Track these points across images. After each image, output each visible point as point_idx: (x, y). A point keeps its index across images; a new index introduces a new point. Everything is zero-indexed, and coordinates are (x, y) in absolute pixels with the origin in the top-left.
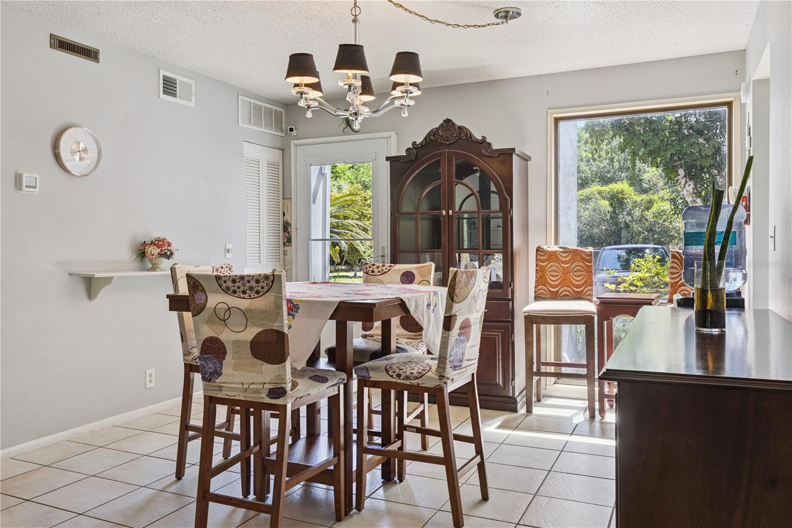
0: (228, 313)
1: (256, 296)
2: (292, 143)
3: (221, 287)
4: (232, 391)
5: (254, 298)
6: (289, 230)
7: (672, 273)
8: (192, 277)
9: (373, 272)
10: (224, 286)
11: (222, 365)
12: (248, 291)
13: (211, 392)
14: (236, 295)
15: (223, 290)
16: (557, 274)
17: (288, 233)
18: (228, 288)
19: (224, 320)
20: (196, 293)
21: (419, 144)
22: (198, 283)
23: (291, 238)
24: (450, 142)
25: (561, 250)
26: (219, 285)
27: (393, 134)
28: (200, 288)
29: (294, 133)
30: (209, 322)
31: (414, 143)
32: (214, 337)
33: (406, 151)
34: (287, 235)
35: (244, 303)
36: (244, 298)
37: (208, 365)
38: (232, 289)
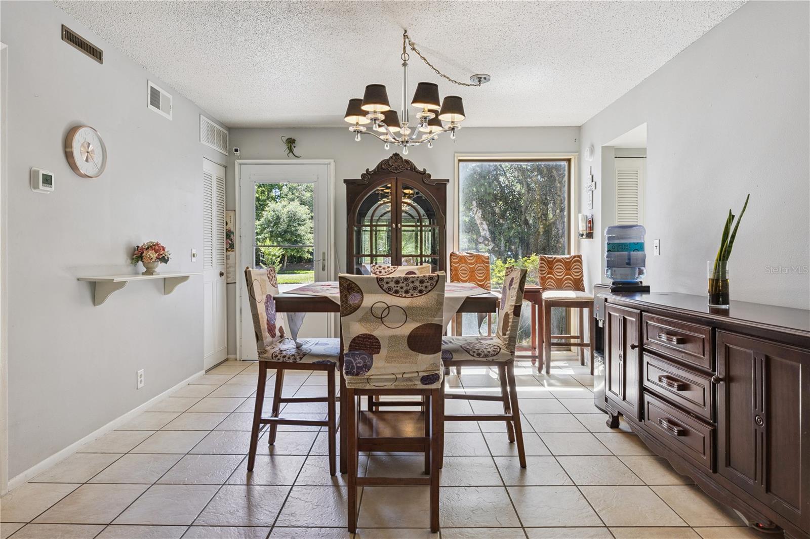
0: (386, 311)
1: (419, 294)
2: (236, 162)
3: (381, 288)
4: (381, 382)
5: (416, 297)
6: (232, 237)
7: (541, 271)
8: (347, 279)
9: (380, 272)
10: (386, 286)
11: (372, 359)
12: (411, 291)
13: (358, 385)
14: (398, 295)
15: (384, 291)
16: (466, 272)
17: (231, 240)
18: (390, 289)
19: (381, 318)
20: (350, 294)
21: (372, 171)
22: (353, 285)
23: (233, 244)
24: (398, 171)
25: (468, 255)
26: (380, 286)
27: (332, 161)
28: (356, 289)
29: (238, 153)
30: (363, 320)
31: (367, 170)
32: (367, 334)
33: (362, 175)
34: (230, 241)
35: (404, 302)
36: (405, 297)
37: (355, 360)
38: (394, 289)
